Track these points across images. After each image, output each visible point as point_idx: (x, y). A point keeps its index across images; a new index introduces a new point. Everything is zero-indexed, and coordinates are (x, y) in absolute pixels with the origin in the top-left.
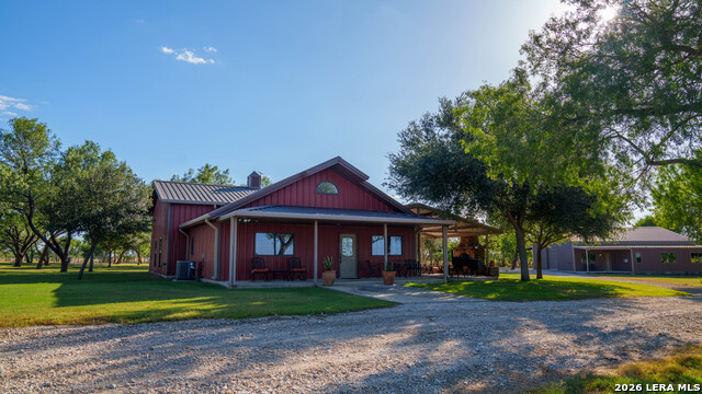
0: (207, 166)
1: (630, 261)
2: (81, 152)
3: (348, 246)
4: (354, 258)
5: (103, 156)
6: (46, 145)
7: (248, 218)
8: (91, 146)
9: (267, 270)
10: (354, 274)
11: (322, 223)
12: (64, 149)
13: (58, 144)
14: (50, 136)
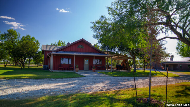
0: (59, 41)
1: (178, 67)
2: (26, 37)
3: (86, 62)
4: (88, 65)
5: (32, 38)
6: (17, 36)
7: (55, 54)
8: (28, 36)
9: (62, 68)
10: (88, 69)
11: (76, 56)
12: (22, 37)
13: (20, 35)
14: (17, 33)
